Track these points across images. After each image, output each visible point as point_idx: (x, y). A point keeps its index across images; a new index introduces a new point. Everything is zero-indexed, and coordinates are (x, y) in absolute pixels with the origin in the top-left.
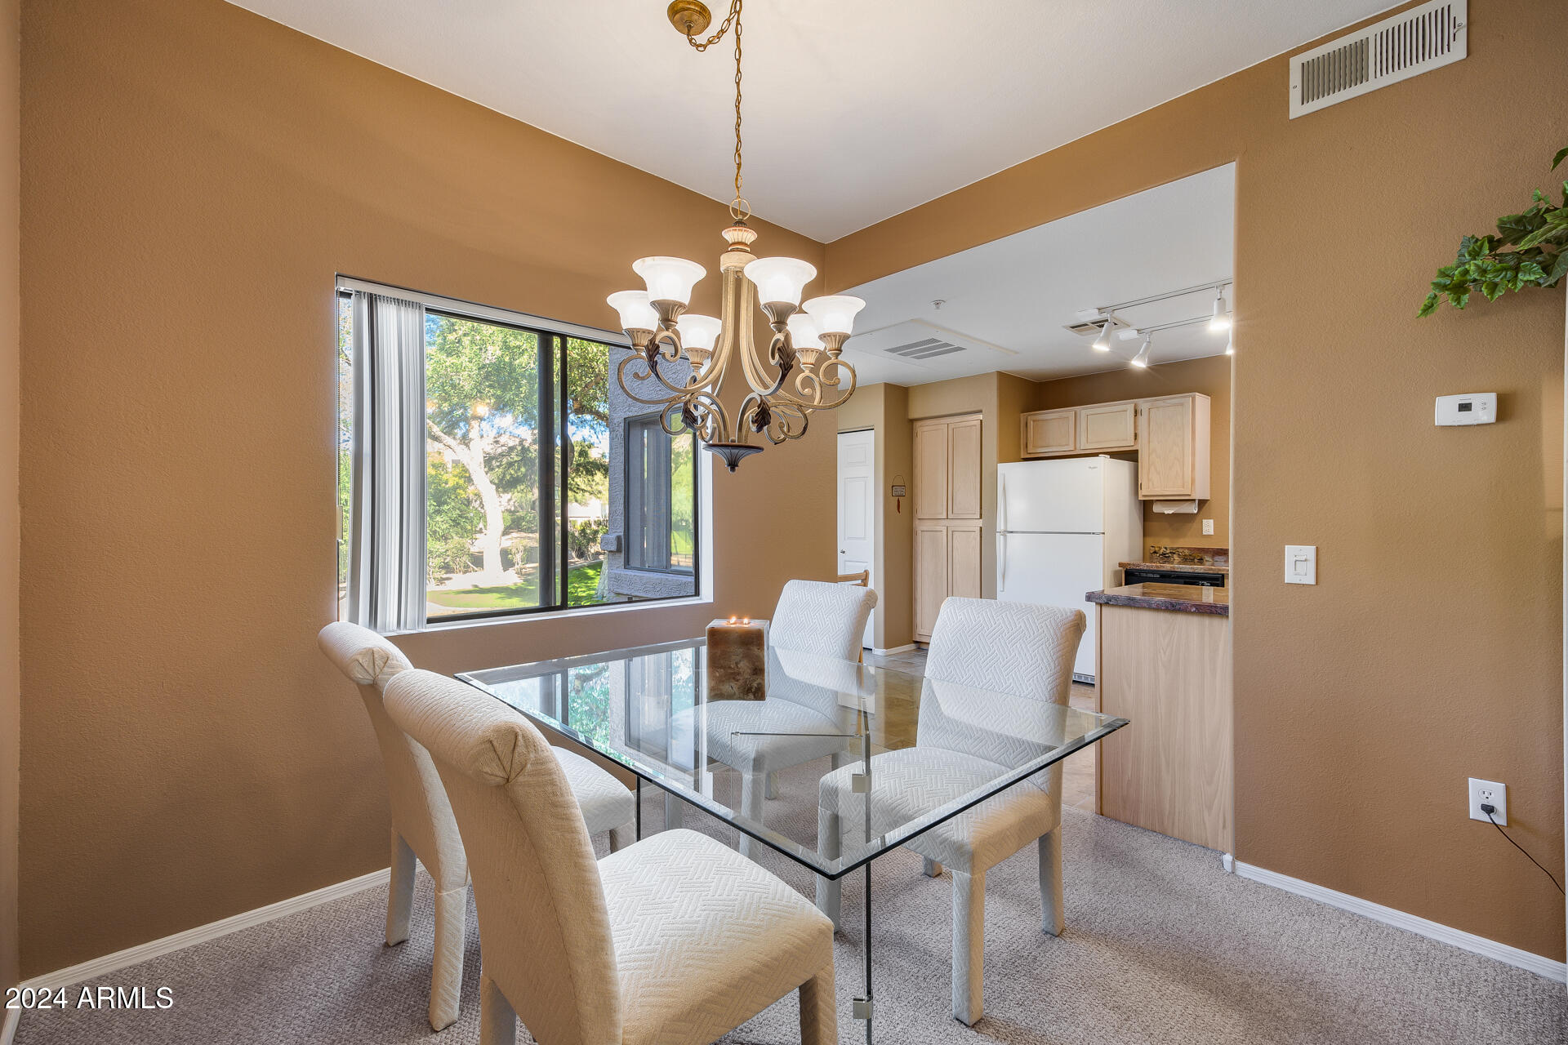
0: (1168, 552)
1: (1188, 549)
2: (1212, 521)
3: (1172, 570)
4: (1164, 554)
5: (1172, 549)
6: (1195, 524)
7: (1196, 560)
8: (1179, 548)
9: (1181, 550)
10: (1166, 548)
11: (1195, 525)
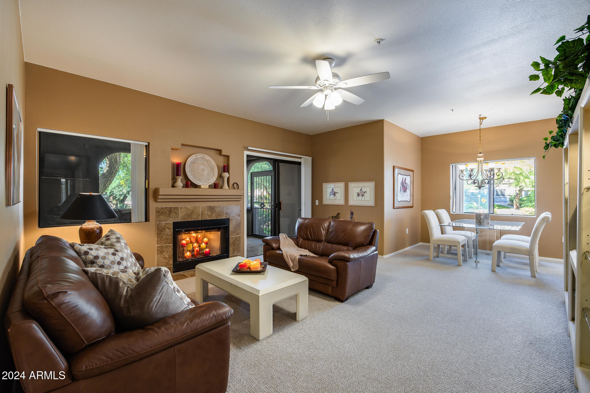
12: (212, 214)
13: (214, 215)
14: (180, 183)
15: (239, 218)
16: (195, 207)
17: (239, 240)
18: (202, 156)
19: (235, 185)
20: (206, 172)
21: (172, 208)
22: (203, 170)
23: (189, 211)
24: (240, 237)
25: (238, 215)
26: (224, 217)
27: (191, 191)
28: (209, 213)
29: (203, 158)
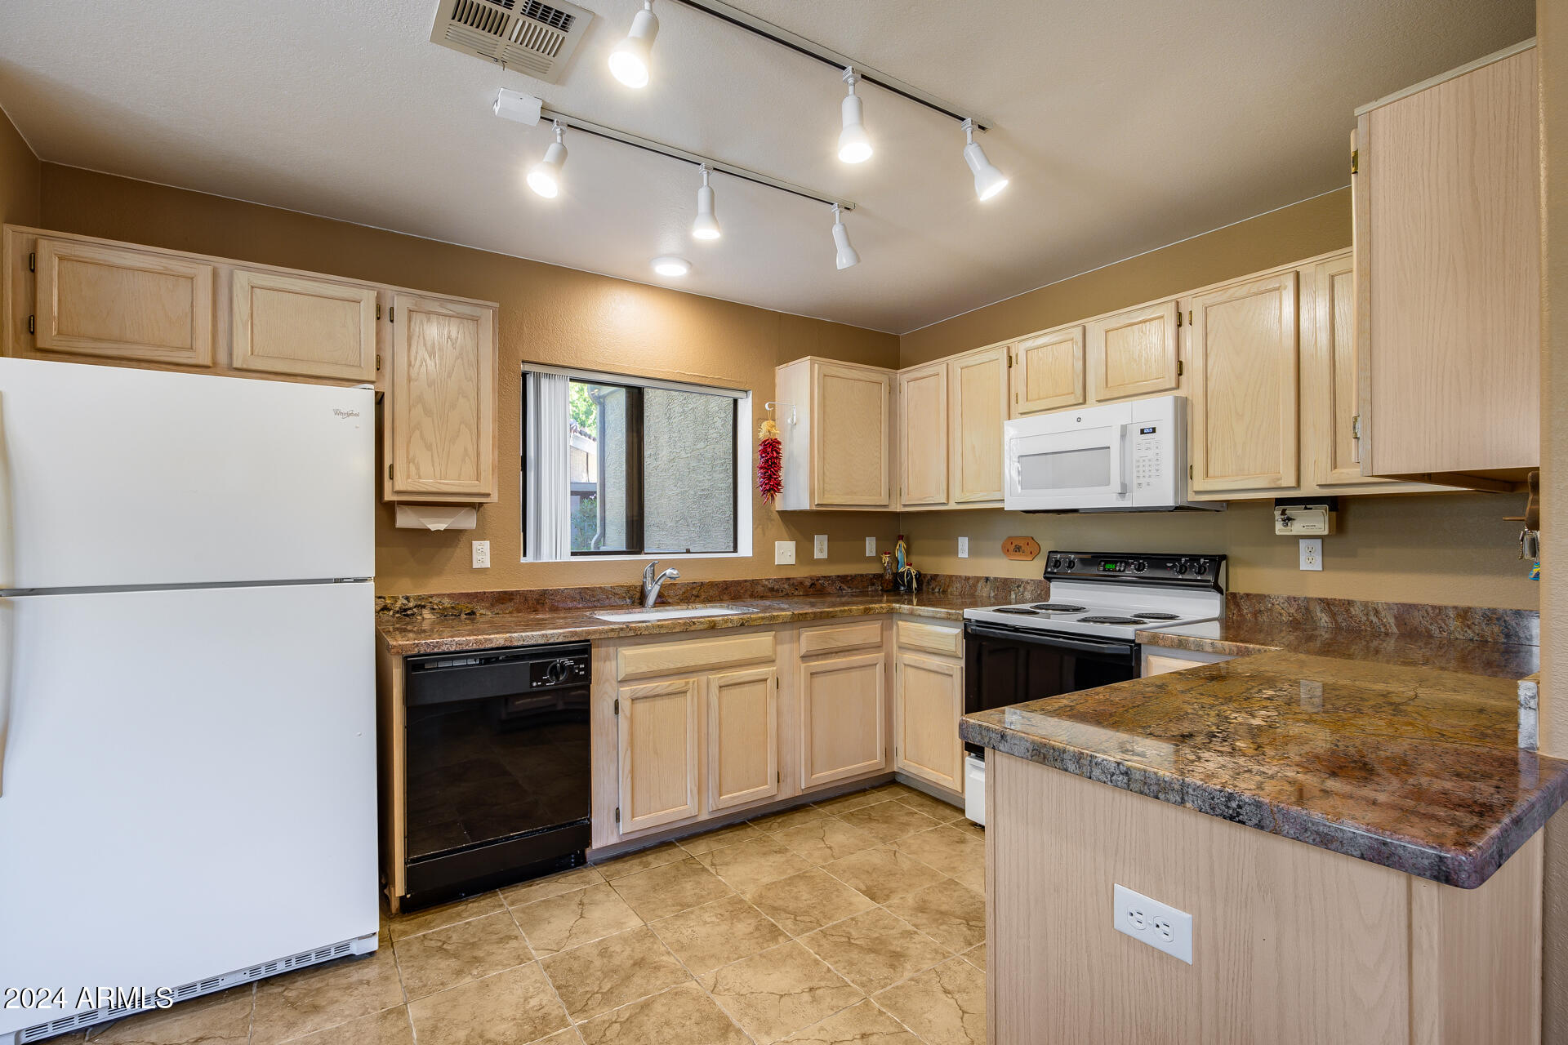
0: (411, 605)
1: (450, 596)
2: (487, 543)
3: (508, 644)
4: (403, 610)
5: (420, 598)
6: (458, 550)
7: (463, 616)
8: (431, 596)
9: (435, 600)
10: (407, 598)
11: (459, 552)
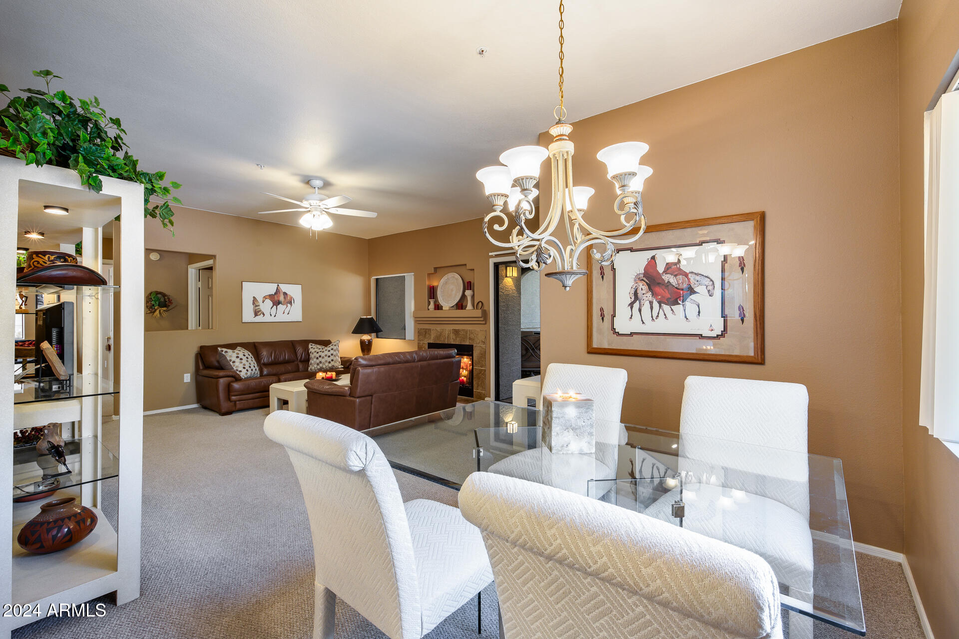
12: (456, 338)
13: (458, 339)
14: (432, 306)
15: (483, 346)
16: (443, 329)
17: (484, 374)
18: (453, 275)
19: (480, 304)
20: (454, 292)
21: (427, 329)
22: (452, 290)
23: (438, 334)
24: (485, 371)
25: (482, 341)
26: (467, 343)
27: (438, 313)
28: (454, 337)
29: (454, 277)
